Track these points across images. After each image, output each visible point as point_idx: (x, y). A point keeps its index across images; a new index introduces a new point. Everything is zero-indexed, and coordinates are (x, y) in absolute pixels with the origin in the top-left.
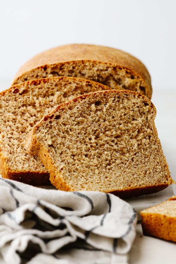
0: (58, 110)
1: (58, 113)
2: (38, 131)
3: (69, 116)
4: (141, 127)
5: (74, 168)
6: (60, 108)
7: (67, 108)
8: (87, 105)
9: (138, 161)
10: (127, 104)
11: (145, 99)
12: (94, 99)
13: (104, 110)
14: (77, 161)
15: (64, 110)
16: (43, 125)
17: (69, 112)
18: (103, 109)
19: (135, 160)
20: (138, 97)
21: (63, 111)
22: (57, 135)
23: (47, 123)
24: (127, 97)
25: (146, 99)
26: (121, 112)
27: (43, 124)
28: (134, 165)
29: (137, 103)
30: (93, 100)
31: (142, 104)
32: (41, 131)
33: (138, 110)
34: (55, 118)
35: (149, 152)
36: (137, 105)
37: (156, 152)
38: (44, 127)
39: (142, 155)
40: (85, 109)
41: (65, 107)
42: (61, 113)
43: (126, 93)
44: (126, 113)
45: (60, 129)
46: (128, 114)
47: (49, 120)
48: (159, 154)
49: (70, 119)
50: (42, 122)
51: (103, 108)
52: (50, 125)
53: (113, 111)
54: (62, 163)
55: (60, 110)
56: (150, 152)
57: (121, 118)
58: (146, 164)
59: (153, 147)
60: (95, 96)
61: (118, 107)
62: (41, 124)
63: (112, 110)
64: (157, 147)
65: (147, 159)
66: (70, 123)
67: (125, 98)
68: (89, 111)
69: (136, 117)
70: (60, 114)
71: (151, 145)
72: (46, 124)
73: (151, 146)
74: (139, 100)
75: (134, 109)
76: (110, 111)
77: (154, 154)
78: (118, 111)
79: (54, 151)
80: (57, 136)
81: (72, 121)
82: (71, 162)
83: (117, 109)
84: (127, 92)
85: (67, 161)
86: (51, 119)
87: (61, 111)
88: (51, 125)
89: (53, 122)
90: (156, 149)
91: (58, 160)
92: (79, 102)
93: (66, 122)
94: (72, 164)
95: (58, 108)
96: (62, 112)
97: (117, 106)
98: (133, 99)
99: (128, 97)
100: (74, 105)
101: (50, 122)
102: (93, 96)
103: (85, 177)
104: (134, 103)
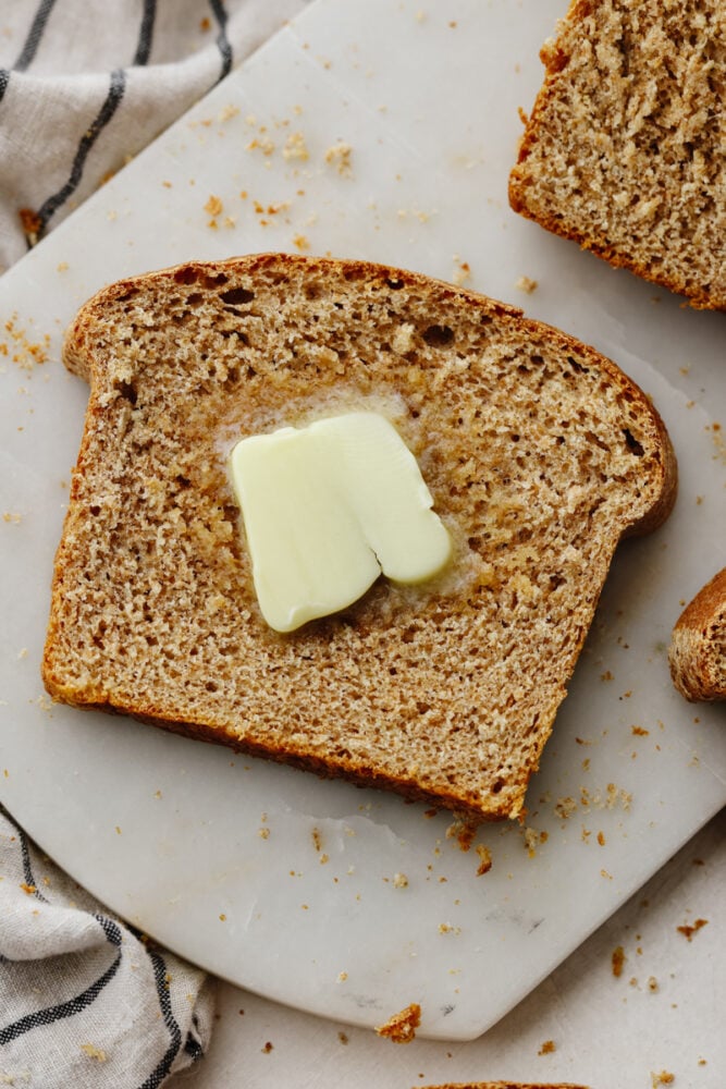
0: (260, 271)
1: (247, 282)
2: (123, 306)
3: (281, 318)
4: (548, 521)
5: (146, 533)
6: (273, 270)
7: (300, 285)
8: (385, 319)
9: (429, 649)
10: (552, 401)
11: (636, 424)
12: (431, 310)
13: (441, 374)
14: (175, 514)
15: (282, 286)
16: (161, 293)
17: (297, 301)
18: (439, 366)
19: (419, 638)
20: (619, 399)
21: (275, 288)
22: (183, 363)
23: (178, 296)
24: (573, 373)
25: (641, 425)
26: (502, 420)
27: (162, 289)
28: (398, 657)
29: (596, 421)
30: (423, 311)
31: (616, 434)
32: (130, 313)
33: (583, 448)
34: (222, 296)
35: (510, 636)
36: (591, 427)
37: (536, 656)
38: (157, 305)
39: (467, 633)
40: (365, 328)
41: (294, 276)
42: (266, 287)
43: (578, 358)
44: (522, 431)
45: (211, 346)
46: (527, 443)
47: (194, 288)
48: (546, 671)
49: (277, 331)
50: (159, 280)
51: (441, 363)
52: (185, 307)
53: (474, 398)
54: (117, 487)
55: (269, 275)
56: (513, 642)
57: (490, 440)
58: (454, 678)
59: (542, 626)
60: (446, 302)
61: (504, 392)
62: (152, 286)
63: (470, 392)
64: (560, 638)
65: (477, 661)
66: (268, 348)
67: (560, 376)
68: (378, 345)
69: (554, 470)
70: (255, 290)
71: (536, 616)
72: (172, 297)
73: (536, 621)
74: (614, 411)
75: (566, 437)
76: (462, 390)
77: (524, 657)
78: (494, 408)
79: (120, 422)
80: (178, 368)
81: (282, 344)
82: (152, 503)
83: (495, 396)
84: (583, 356)
85: (142, 491)
86: (206, 291)
87: (270, 281)
88: (187, 313)
89: (206, 303)
90: (546, 641)
91: (110, 468)
92: (361, 290)
93: (258, 331)
94: (150, 514)
95: (262, 263)
96: (270, 286)
97: (504, 385)
98: (591, 397)
99: (578, 376)
100: (335, 286)
101: (195, 300)
102: (436, 296)
103: (150, 603)
104: (583, 414)
